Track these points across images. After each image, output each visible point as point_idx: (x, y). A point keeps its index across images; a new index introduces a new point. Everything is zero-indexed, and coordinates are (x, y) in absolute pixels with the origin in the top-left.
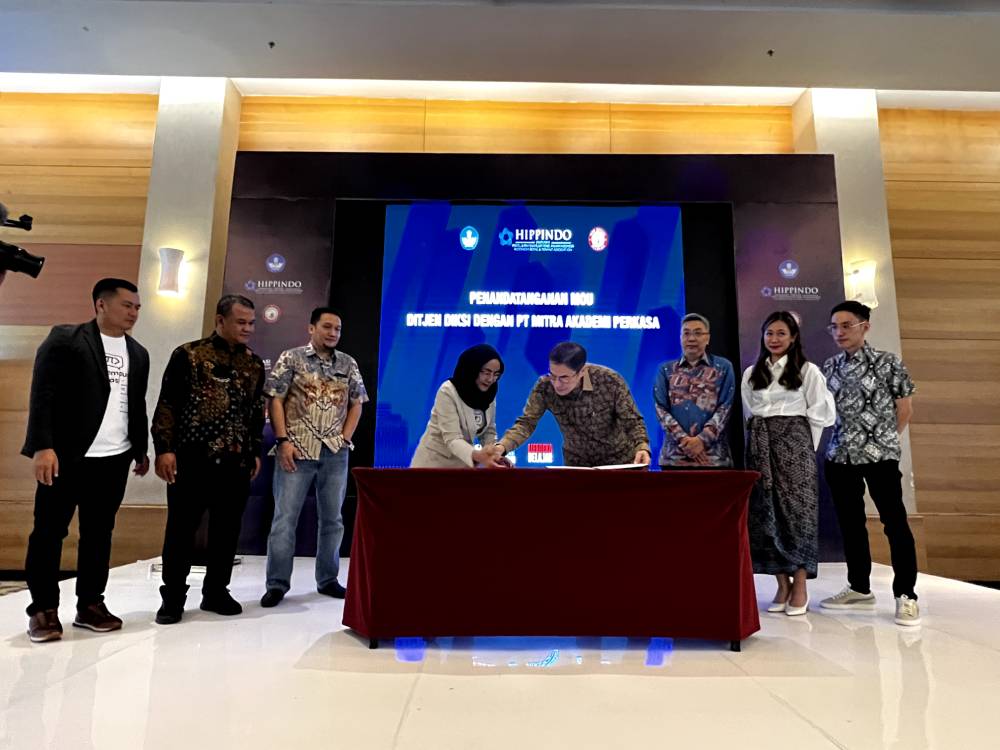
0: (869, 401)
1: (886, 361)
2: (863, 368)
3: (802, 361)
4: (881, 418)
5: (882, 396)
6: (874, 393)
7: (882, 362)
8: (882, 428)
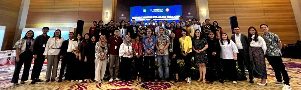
0: (271, 44)
1: (273, 36)
2: (269, 37)
3: (258, 36)
4: (275, 47)
5: (274, 42)
6: (272, 42)
7: (272, 36)
8: (275, 49)
